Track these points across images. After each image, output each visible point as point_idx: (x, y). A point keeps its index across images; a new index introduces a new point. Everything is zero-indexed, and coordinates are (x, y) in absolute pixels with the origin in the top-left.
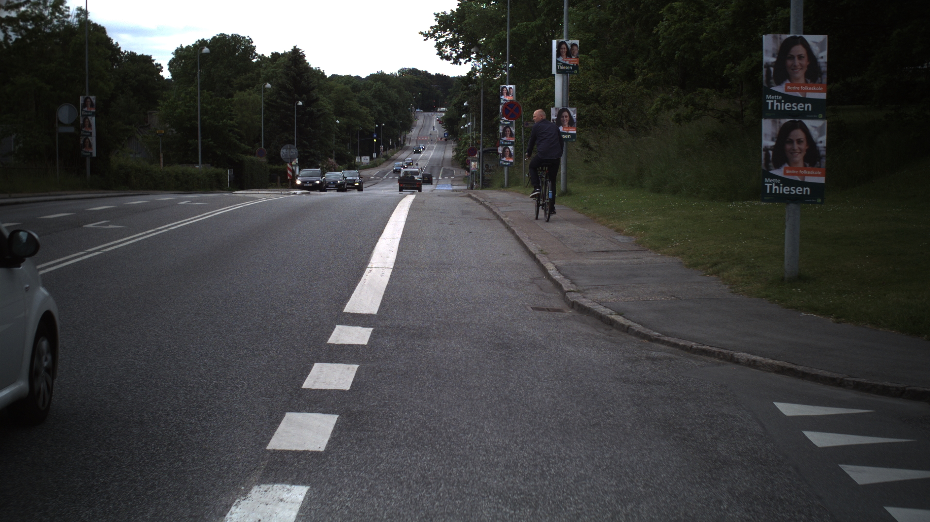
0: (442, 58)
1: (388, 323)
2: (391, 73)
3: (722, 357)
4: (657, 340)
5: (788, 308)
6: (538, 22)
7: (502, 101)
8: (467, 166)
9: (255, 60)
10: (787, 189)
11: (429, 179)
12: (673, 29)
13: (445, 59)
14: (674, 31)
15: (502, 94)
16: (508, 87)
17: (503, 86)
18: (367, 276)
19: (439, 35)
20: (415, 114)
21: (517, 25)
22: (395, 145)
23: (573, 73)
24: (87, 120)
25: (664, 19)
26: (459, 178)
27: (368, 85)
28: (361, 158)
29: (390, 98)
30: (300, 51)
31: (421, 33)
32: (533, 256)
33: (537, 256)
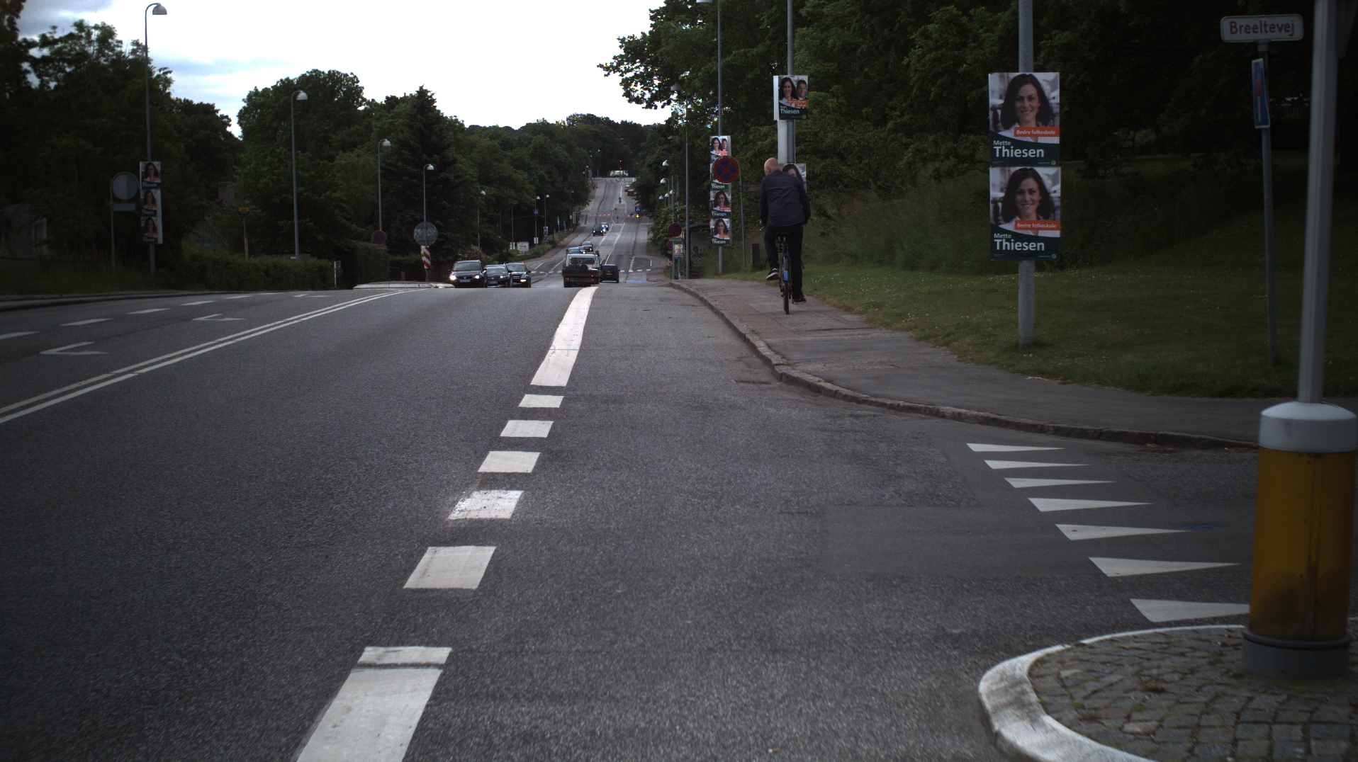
0: (630, 101)
1: (579, 393)
2: (557, 122)
3: (928, 412)
4: (865, 402)
5: (1015, 372)
6: (761, 48)
7: (713, 157)
8: (669, 252)
9: (361, 108)
10: (1018, 245)
11: (613, 273)
12: (927, 59)
13: (634, 103)
14: (929, 61)
15: (713, 148)
16: (721, 138)
17: (714, 137)
18: (550, 357)
19: (625, 68)
20: (592, 180)
21: (732, 53)
22: (565, 225)
23: (801, 119)
24: (150, 194)
25: (917, 46)
26: (658, 271)
27: (525, 140)
28: (516, 245)
29: (556, 157)
30: (429, 94)
31: (601, 66)
32: (743, 337)
33: (748, 336)
